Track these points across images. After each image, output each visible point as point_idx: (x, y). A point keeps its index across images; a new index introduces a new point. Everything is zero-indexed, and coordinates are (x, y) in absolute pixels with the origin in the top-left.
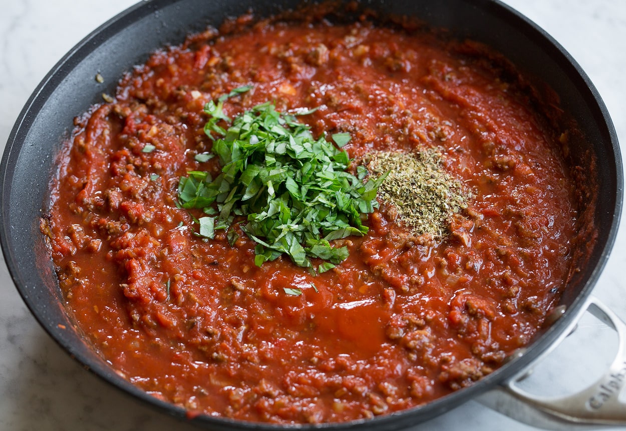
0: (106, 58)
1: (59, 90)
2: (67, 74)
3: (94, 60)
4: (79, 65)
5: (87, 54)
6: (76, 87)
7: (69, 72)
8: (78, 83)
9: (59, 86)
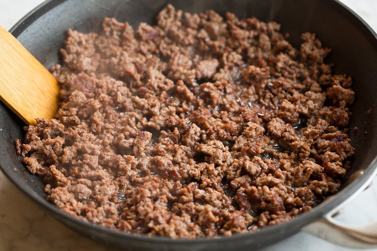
0: (53, 19)
1: (22, 36)
2: (28, 27)
3: (45, 19)
4: (36, 22)
5: (41, 15)
6: (33, 36)
7: (29, 26)
8: (35, 33)
9: (22, 33)
